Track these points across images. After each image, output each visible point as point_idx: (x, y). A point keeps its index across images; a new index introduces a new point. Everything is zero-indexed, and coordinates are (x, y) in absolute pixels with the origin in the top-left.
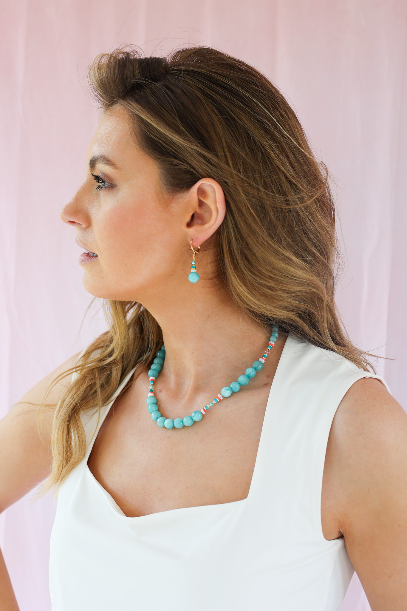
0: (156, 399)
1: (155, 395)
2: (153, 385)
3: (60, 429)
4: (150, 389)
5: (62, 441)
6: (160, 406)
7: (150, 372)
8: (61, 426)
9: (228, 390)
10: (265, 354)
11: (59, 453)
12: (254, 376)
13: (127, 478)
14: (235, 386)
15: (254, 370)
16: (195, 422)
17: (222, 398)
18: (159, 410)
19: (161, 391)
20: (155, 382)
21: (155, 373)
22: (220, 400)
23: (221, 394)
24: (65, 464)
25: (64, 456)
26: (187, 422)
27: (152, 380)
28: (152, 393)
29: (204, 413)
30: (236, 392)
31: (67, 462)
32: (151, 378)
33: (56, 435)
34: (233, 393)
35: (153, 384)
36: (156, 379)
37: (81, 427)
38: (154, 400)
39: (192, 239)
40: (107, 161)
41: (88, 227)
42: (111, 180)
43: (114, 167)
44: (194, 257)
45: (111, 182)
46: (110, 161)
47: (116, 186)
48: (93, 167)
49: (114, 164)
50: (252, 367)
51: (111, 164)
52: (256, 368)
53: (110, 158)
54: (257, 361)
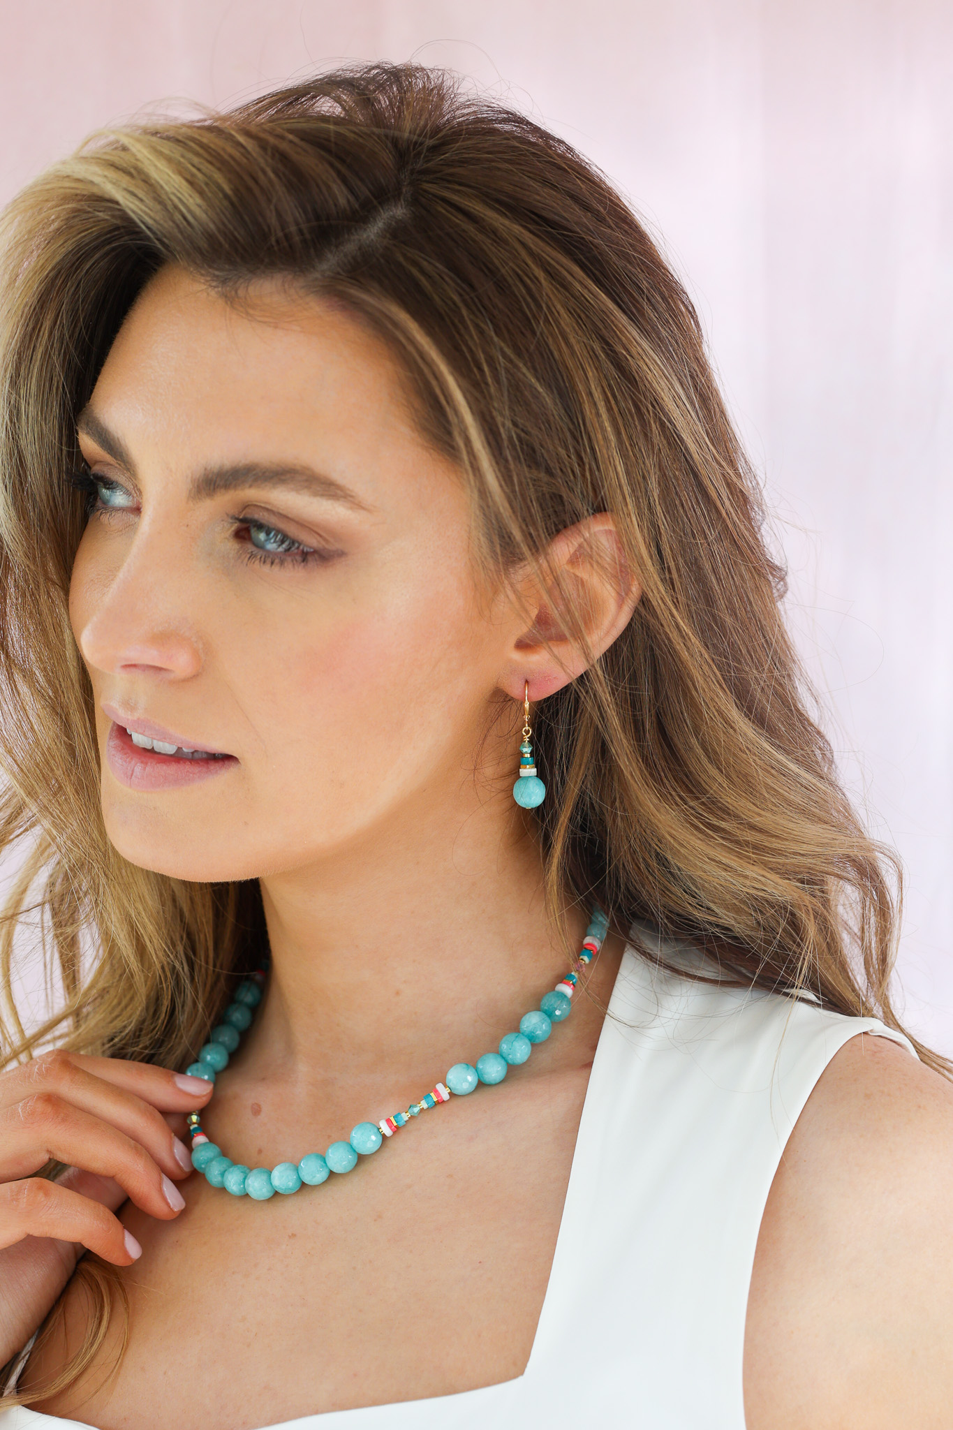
9: (469, 1074)
10: (573, 973)
12: (547, 1036)
14: (493, 1070)
15: (547, 1018)
16: (361, 1159)
17: (445, 1096)
19: (257, 1111)
22: (442, 1100)
23: (444, 1085)
29: (389, 1133)
30: (493, 1082)
34: (481, 1085)
39: (527, 682)
40: (326, 487)
41: (195, 676)
42: (325, 540)
43: (353, 503)
44: (527, 732)
45: (324, 543)
46: (338, 487)
47: (341, 554)
48: (223, 491)
49: (352, 496)
50: (538, 1009)
51: (342, 497)
52: (550, 1014)
53: (336, 477)
54: (552, 993)
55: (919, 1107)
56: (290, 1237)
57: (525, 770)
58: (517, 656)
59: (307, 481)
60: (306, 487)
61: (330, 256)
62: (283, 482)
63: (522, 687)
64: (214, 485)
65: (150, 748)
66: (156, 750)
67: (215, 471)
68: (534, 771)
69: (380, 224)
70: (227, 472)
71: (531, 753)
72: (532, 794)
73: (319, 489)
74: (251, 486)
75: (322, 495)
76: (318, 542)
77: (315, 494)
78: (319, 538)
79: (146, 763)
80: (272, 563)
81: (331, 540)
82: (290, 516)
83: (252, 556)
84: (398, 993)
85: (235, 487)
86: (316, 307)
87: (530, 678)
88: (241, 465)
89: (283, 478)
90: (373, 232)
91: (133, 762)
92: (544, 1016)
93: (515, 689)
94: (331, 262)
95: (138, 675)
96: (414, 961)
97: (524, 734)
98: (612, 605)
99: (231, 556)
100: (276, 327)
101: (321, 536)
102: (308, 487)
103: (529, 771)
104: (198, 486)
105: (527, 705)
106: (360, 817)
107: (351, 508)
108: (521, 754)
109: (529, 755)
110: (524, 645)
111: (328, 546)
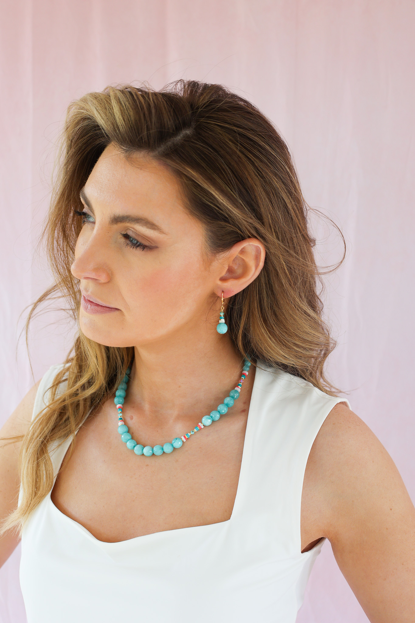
0: (127, 427)
1: (126, 423)
2: (121, 413)
3: (30, 463)
4: (120, 417)
5: (32, 473)
6: (133, 433)
7: (116, 400)
8: (31, 459)
9: (209, 419)
10: (240, 383)
11: (28, 486)
12: (233, 405)
13: (104, 506)
14: (215, 415)
15: (232, 398)
16: (175, 449)
17: (202, 427)
18: (132, 438)
19: (132, 418)
20: (123, 410)
21: (121, 400)
22: (201, 429)
23: (202, 423)
24: (33, 497)
25: (34, 488)
26: (168, 449)
27: (119, 408)
28: (122, 421)
29: (185, 440)
30: (217, 420)
31: (36, 494)
32: (118, 406)
33: (26, 469)
34: (214, 422)
35: (121, 411)
36: (123, 405)
37: (49, 460)
38: (125, 429)
39: (223, 291)
40: (152, 226)
41: (108, 282)
42: (151, 243)
43: (161, 231)
44: (223, 308)
45: (151, 244)
46: (156, 226)
47: (156, 247)
48: (120, 223)
49: (160, 229)
50: (229, 396)
51: (157, 229)
52: (233, 397)
53: (155, 222)
54: (234, 390)
55: (349, 427)
56: (146, 466)
57: (221, 321)
58: (219, 283)
59: (145, 223)
60: (145, 225)
61: (162, 146)
62: (138, 222)
63: (221, 293)
64: (117, 220)
67: (117, 216)
69: (181, 135)
70: (121, 217)
71: (224, 315)
72: (223, 329)
73: (149, 226)
74: (128, 223)
75: (150, 228)
77: (148, 228)
78: (149, 242)
80: (133, 248)
81: (153, 242)
82: (140, 234)
83: (127, 244)
84: (180, 387)
85: (123, 222)
86: (155, 163)
87: (224, 290)
88: (125, 215)
89: (138, 221)
90: (179, 138)
92: (231, 398)
93: (219, 293)
94: (162, 148)
95: (90, 281)
96: (185, 377)
97: (221, 309)
98: (253, 269)
100: (141, 169)
101: (149, 241)
102: (146, 225)
103: (223, 321)
104: (112, 220)
105: (223, 299)
106: (162, 332)
107: (160, 233)
108: (220, 316)
110: (223, 279)
111: (152, 245)
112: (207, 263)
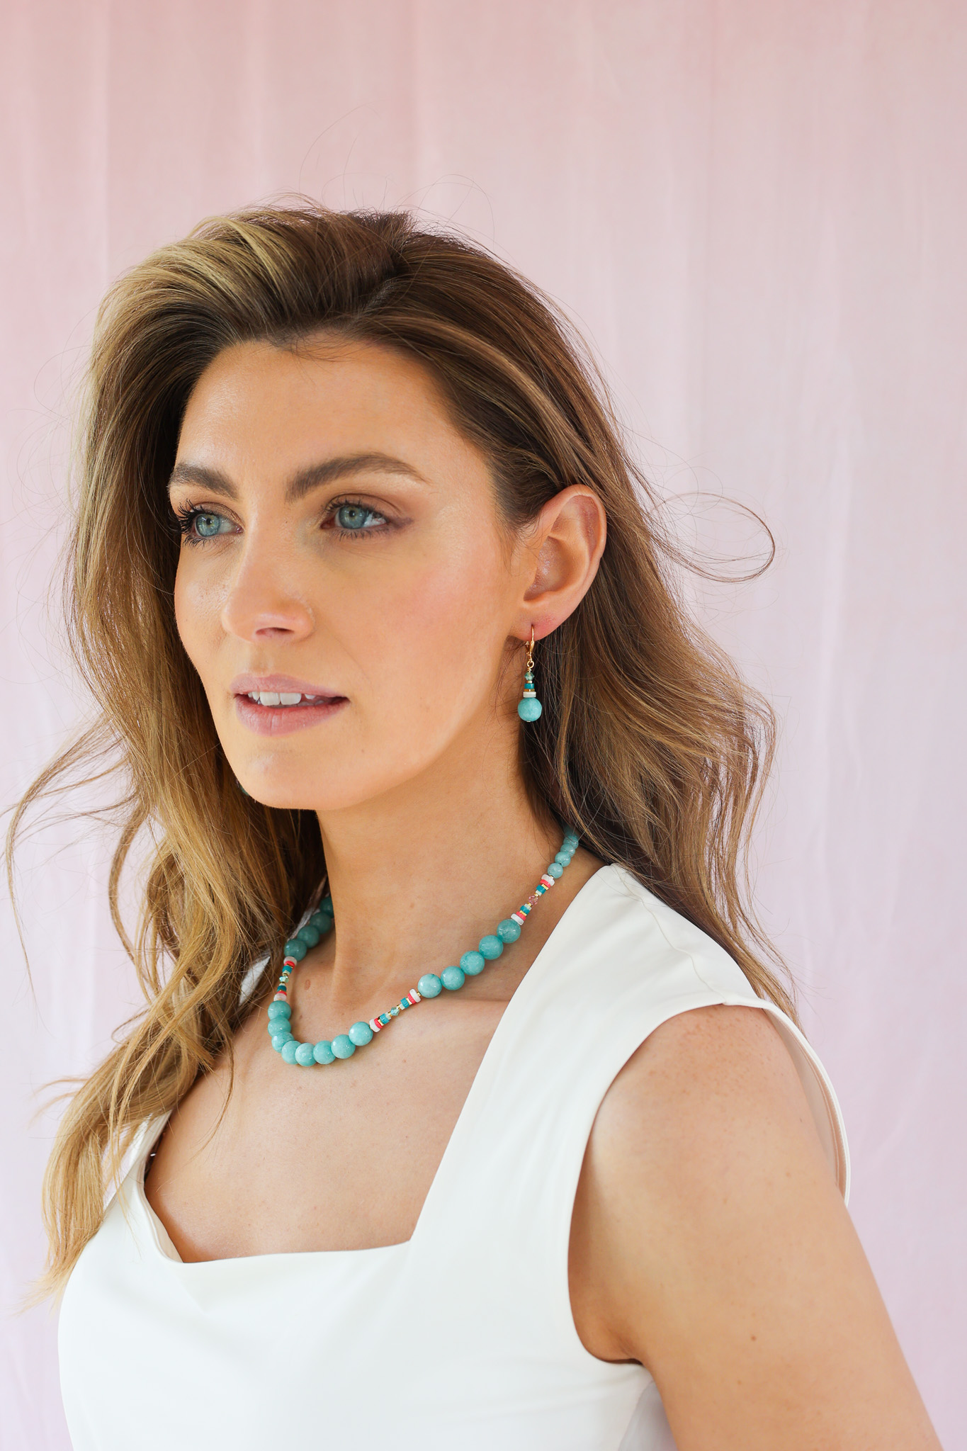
0: (289, 1006)
1: (292, 996)
2: (288, 975)
4: (282, 984)
10: (525, 905)
17: (417, 1000)
19: (308, 986)
21: (300, 948)
22: (414, 1003)
23: (416, 990)
27: (289, 963)
28: (284, 992)
29: (376, 1029)
32: (287, 959)
34: (442, 991)
35: (288, 972)
38: (286, 1010)
39: (533, 625)
40: (396, 465)
41: (311, 633)
42: (398, 510)
43: (416, 476)
44: (531, 665)
45: (397, 513)
46: (404, 464)
47: (410, 521)
48: (314, 486)
49: (414, 471)
51: (408, 472)
53: (401, 458)
57: (527, 693)
58: (526, 605)
59: (380, 463)
60: (381, 468)
62: (363, 467)
63: (530, 629)
64: (307, 483)
65: (278, 703)
66: (283, 703)
67: (307, 472)
68: (534, 694)
70: (318, 469)
71: (533, 680)
72: (532, 710)
73: (391, 467)
75: (394, 472)
76: (394, 512)
77: (388, 473)
78: (394, 510)
79: (281, 714)
81: (403, 510)
82: (371, 494)
85: (324, 481)
87: (536, 622)
89: (363, 463)
91: (270, 715)
93: (525, 634)
95: (266, 641)
97: (529, 666)
99: (321, 542)
101: (396, 507)
102: (383, 467)
103: (531, 694)
104: (293, 488)
105: (533, 644)
107: (416, 480)
108: (526, 681)
109: (531, 682)
110: (531, 597)
111: (399, 516)
112: (508, 548)
